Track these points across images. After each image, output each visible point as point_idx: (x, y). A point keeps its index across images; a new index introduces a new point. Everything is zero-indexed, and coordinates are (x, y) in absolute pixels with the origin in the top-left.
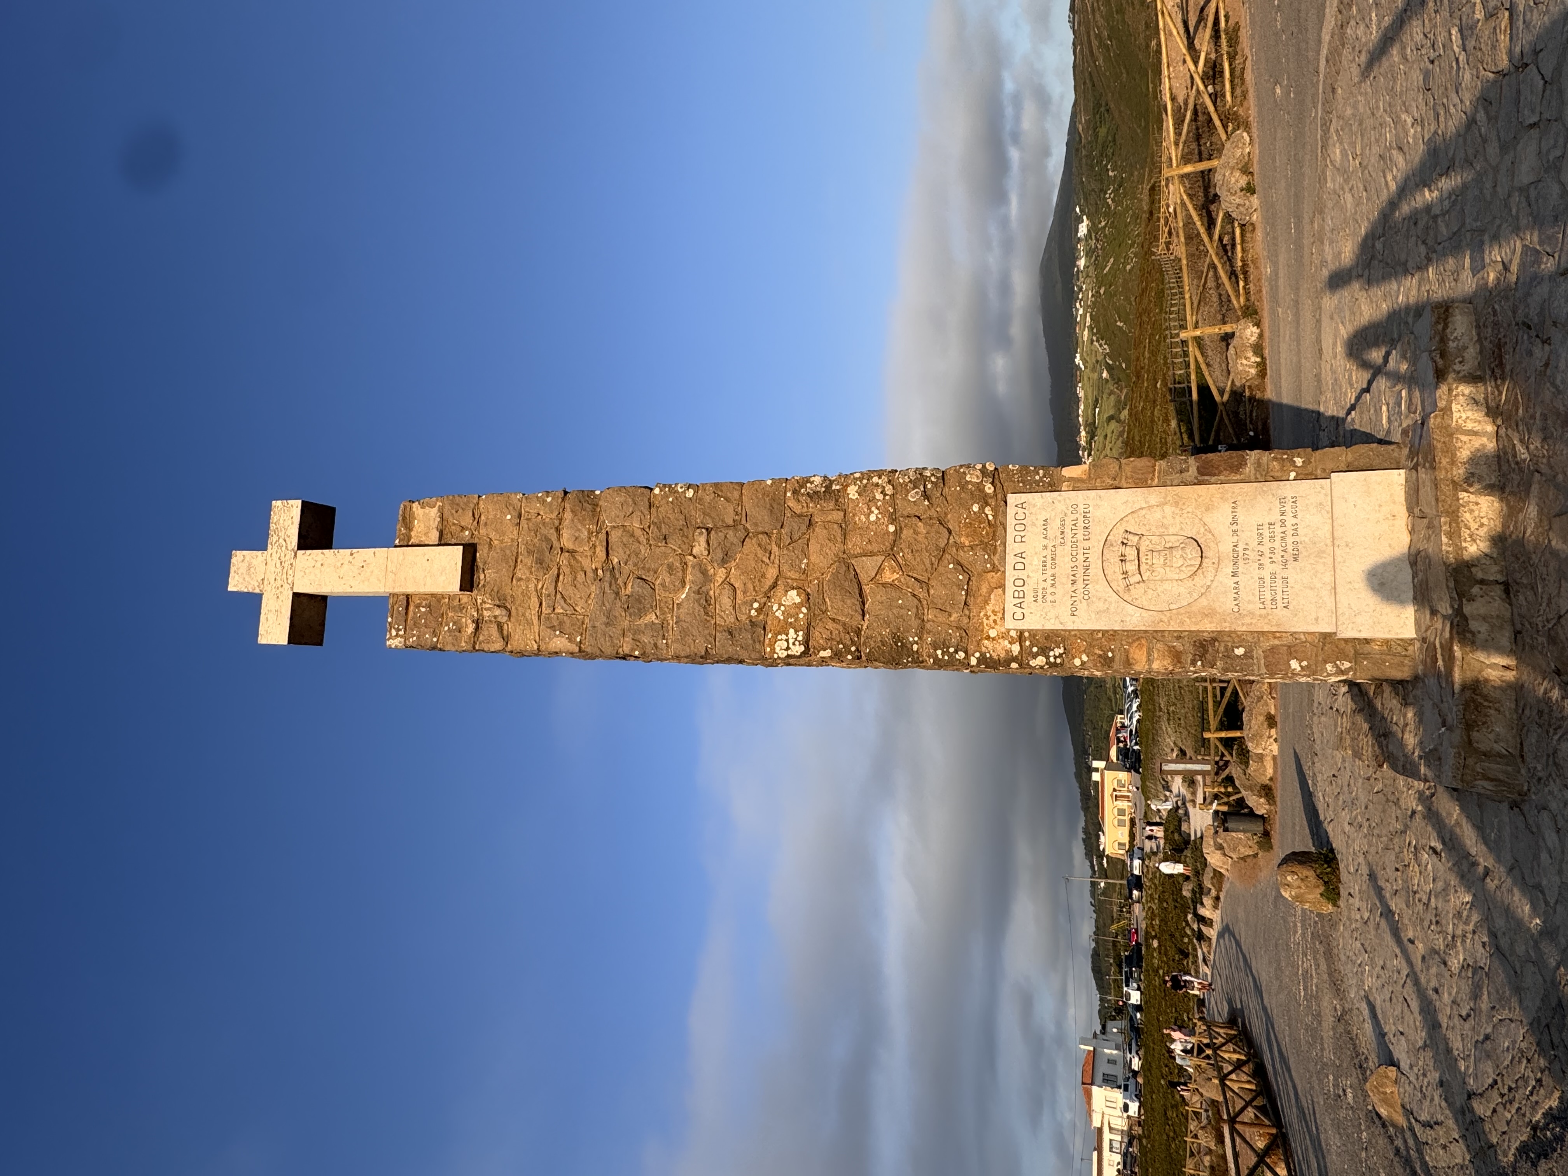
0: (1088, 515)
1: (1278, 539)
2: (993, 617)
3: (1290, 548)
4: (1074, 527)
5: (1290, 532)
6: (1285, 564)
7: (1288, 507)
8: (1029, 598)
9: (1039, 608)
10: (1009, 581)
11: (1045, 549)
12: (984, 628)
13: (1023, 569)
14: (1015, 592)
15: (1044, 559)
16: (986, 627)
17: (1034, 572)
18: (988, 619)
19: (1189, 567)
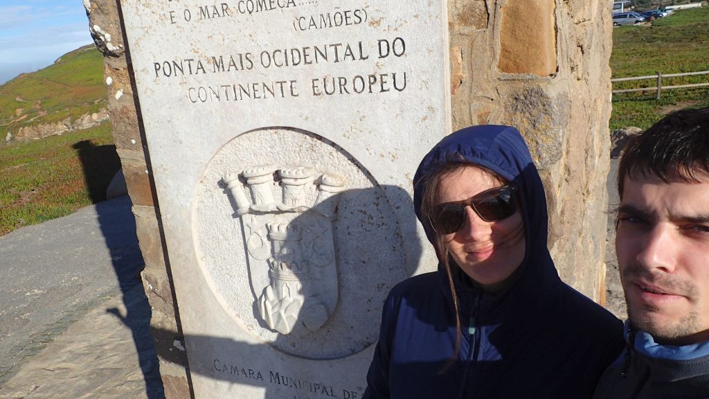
0: (376, 87)
4: (341, 51)
19: (270, 313)
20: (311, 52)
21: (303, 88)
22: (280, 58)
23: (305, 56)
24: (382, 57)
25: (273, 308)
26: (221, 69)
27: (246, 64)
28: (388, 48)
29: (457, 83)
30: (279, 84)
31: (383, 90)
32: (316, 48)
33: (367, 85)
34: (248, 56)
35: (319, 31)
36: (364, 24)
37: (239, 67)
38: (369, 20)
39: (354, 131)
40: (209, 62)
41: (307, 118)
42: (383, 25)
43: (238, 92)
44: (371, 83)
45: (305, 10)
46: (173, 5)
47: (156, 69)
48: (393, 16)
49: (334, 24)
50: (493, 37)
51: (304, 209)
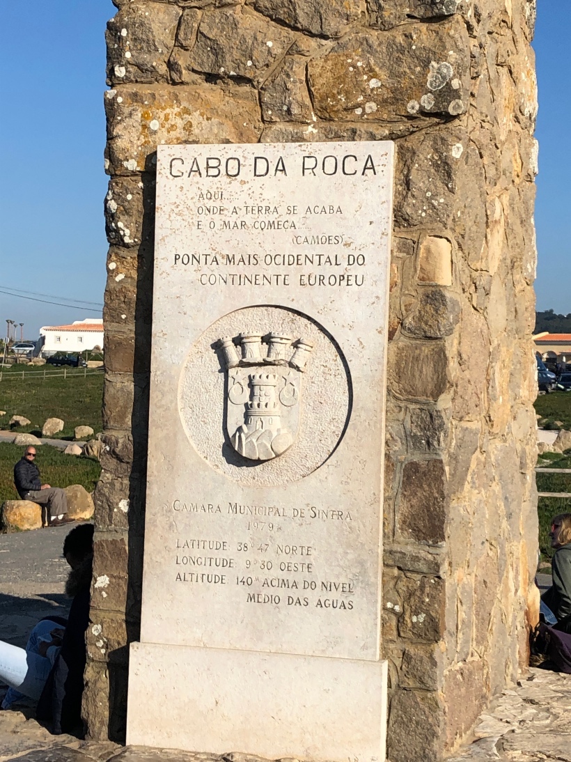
1: (284, 575)
2: (180, 123)
3: (270, 591)
4: (323, 259)
5: (294, 593)
6: (245, 582)
7: (335, 595)
8: (206, 183)
9: (190, 203)
10: (240, 150)
11: (289, 210)
12: (163, 109)
13: (257, 174)
14: (217, 161)
15: (272, 209)
16: (165, 112)
17: (250, 192)
18: (179, 114)
19: (244, 444)
20: (302, 258)
21: (293, 280)
22: (279, 260)
23: (298, 260)
24: (349, 264)
25: (246, 439)
26: (232, 263)
27: (253, 261)
28: (353, 260)
29: (393, 285)
30: (276, 277)
31: (348, 285)
32: (306, 256)
33: (338, 281)
34: (255, 256)
35: (309, 246)
36: (341, 245)
37: (247, 262)
38: (344, 242)
39: (326, 309)
40: (223, 258)
41: (293, 300)
42: (353, 246)
43: (242, 279)
44: (340, 280)
45: (302, 232)
46: (202, 217)
47: (176, 259)
48: (358, 242)
49: (320, 242)
50: (415, 260)
51: (282, 362)
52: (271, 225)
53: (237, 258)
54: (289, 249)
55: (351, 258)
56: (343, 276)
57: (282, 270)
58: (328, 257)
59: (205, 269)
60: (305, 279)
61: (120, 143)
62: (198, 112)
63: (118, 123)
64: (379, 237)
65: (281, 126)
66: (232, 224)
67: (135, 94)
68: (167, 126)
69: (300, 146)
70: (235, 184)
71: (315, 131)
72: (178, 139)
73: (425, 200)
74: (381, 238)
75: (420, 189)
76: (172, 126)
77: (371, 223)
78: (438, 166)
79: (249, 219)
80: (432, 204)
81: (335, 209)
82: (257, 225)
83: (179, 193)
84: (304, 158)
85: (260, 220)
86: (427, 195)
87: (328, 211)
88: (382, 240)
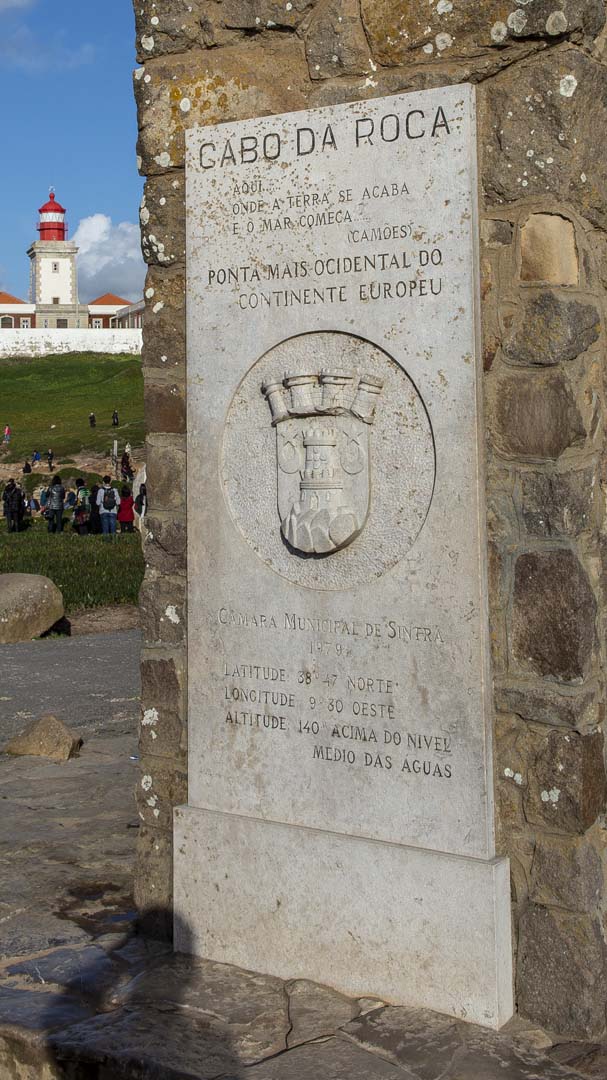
0: (415, 292)
2: (213, 97)
4: (388, 260)
8: (241, 171)
9: (223, 200)
10: (280, 123)
11: (341, 196)
12: (194, 82)
13: (301, 151)
14: (253, 140)
15: (321, 197)
16: (196, 86)
17: (294, 176)
18: (211, 87)
19: (295, 529)
20: (361, 262)
21: (351, 294)
22: (333, 266)
23: (356, 264)
24: (421, 265)
25: (299, 523)
26: (276, 276)
27: (301, 271)
28: (426, 258)
29: (486, 290)
30: (329, 291)
31: (421, 294)
32: (366, 257)
33: (408, 289)
34: (304, 264)
35: (370, 243)
36: (409, 238)
37: (293, 274)
38: (413, 234)
39: (394, 332)
40: (265, 270)
41: (352, 321)
42: (425, 238)
43: (289, 298)
44: (411, 288)
45: (359, 225)
46: (239, 219)
47: (210, 277)
48: (432, 231)
49: (383, 237)
50: (515, 251)
51: (341, 411)
52: (320, 219)
53: (282, 268)
54: (344, 250)
55: (424, 254)
56: (414, 282)
57: (336, 281)
58: (394, 257)
59: (245, 288)
60: (366, 290)
61: (150, 133)
62: (232, 81)
63: (147, 108)
64: (459, 221)
65: (333, 83)
66: (274, 223)
67: (163, 69)
68: (199, 104)
69: (352, 106)
70: (276, 168)
71: (374, 84)
72: (213, 118)
73: (525, 162)
74: (462, 223)
75: (516, 147)
76: (205, 103)
77: (447, 202)
78: (542, 111)
79: (293, 214)
80: (537, 167)
81: (400, 188)
82: (304, 221)
83: (212, 189)
84: (357, 121)
85: (307, 214)
86: (528, 155)
87: (390, 193)
88: (463, 226)
